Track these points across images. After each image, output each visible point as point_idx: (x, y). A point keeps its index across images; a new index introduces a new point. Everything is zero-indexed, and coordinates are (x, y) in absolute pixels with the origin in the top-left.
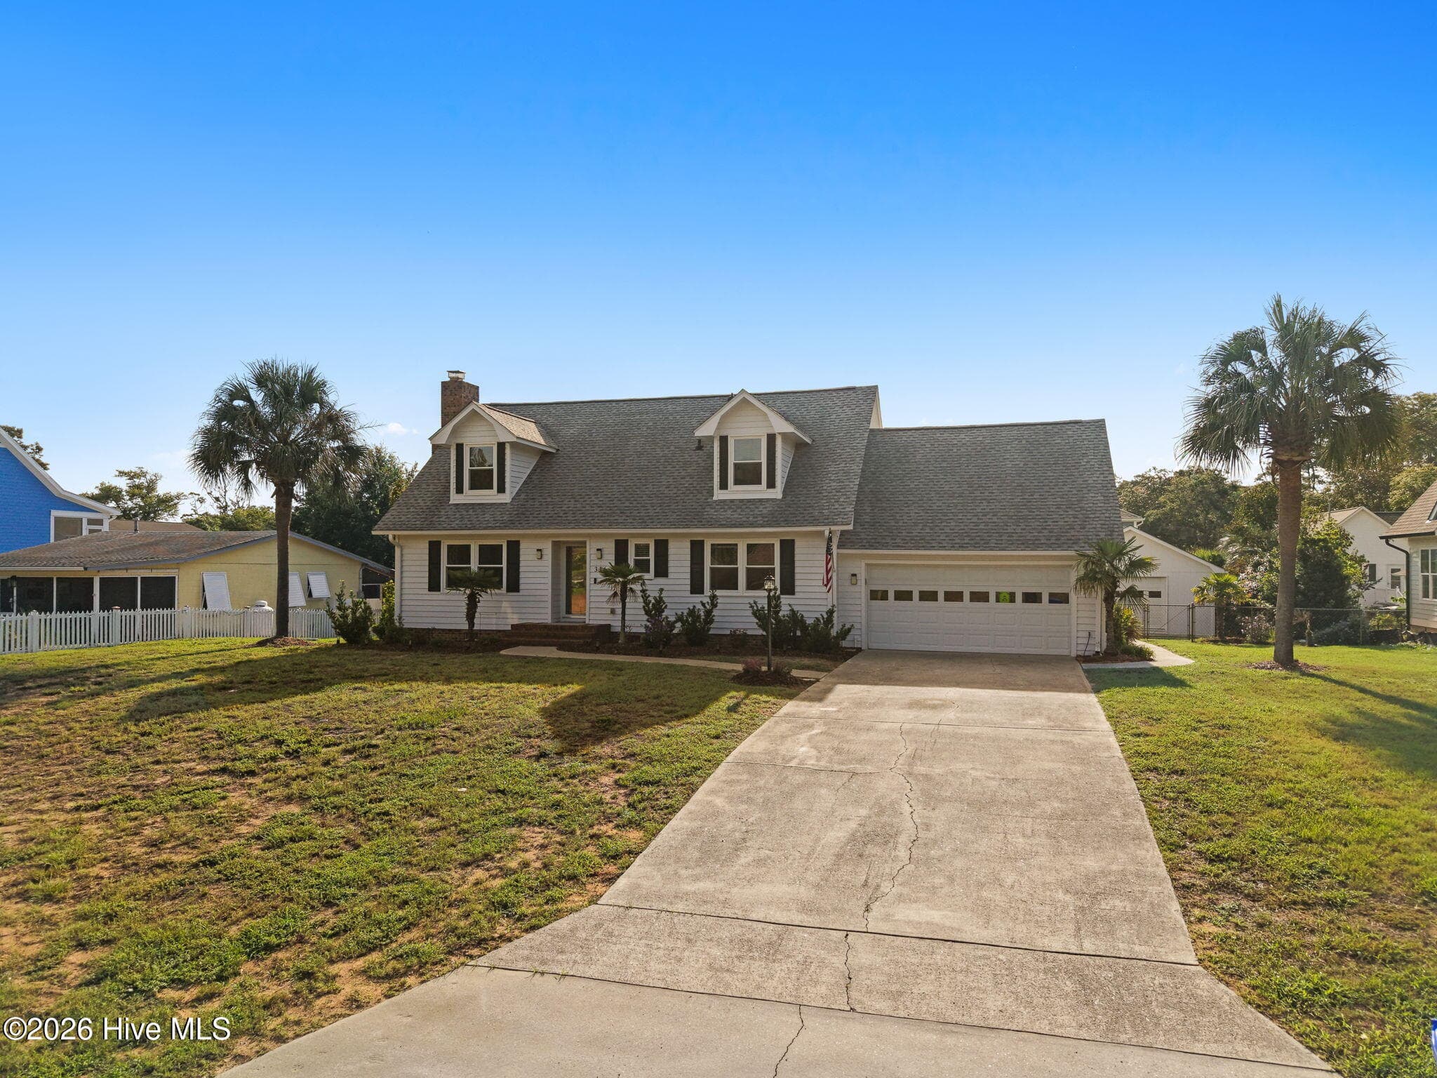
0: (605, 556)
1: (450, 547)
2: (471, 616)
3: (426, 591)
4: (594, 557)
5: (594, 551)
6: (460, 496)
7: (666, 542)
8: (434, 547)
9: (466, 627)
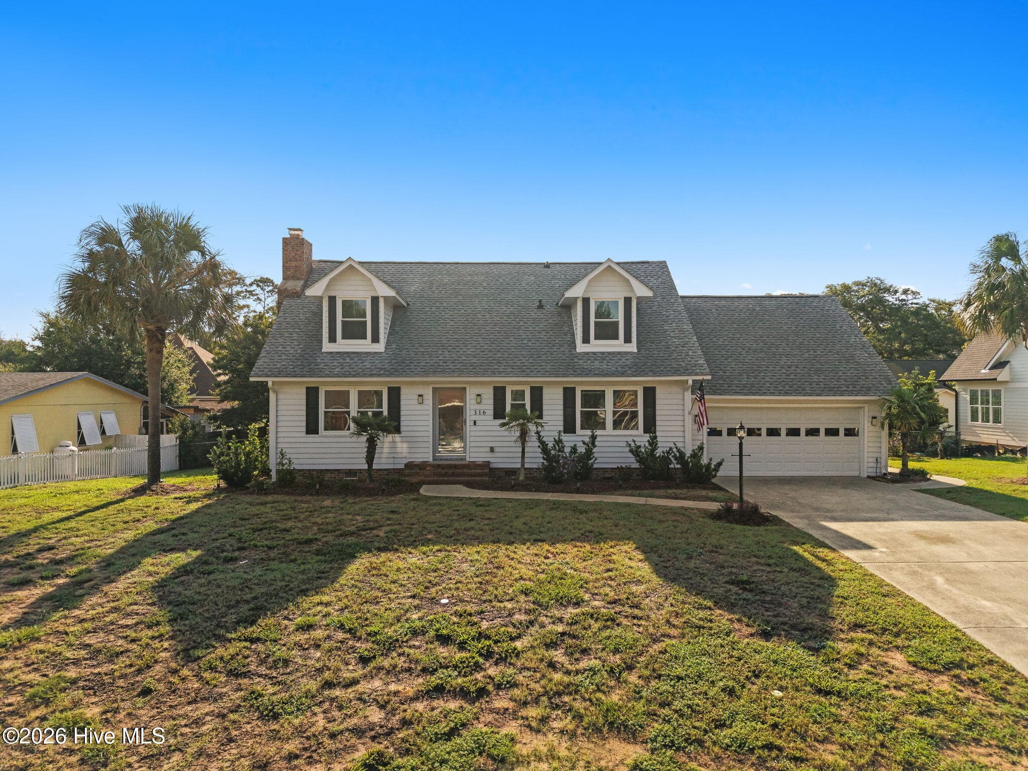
0: (484, 401)
1: (327, 393)
2: (370, 458)
3: (304, 434)
4: (473, 402)
5: (474, 396)
6: (332, 345)
7: (541, 389)
8: (312, 394)
9: (366, 467)
